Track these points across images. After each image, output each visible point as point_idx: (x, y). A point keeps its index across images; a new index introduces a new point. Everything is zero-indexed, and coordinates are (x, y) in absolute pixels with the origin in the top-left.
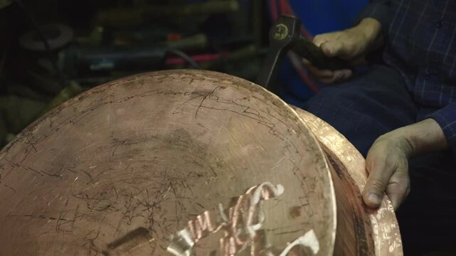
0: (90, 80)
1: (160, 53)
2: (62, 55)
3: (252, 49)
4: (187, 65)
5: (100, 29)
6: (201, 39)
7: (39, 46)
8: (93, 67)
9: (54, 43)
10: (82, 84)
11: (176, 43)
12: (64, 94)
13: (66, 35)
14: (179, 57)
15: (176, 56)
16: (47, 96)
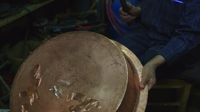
0: (54, 35)
1: (74, 26)
2: (45, 28)
3: (102, 24)
4: (82, 30)
5: (56, 20)
6: (86, 22)
7: (38, 25)
8: (54, 31)
9: (42, 24)
10: (51, 36)
11: (79, 23)
12: (46, 39)
13: (46, 22)
14: (80, 27)
15: (78, 27)
16: (41, 40)
